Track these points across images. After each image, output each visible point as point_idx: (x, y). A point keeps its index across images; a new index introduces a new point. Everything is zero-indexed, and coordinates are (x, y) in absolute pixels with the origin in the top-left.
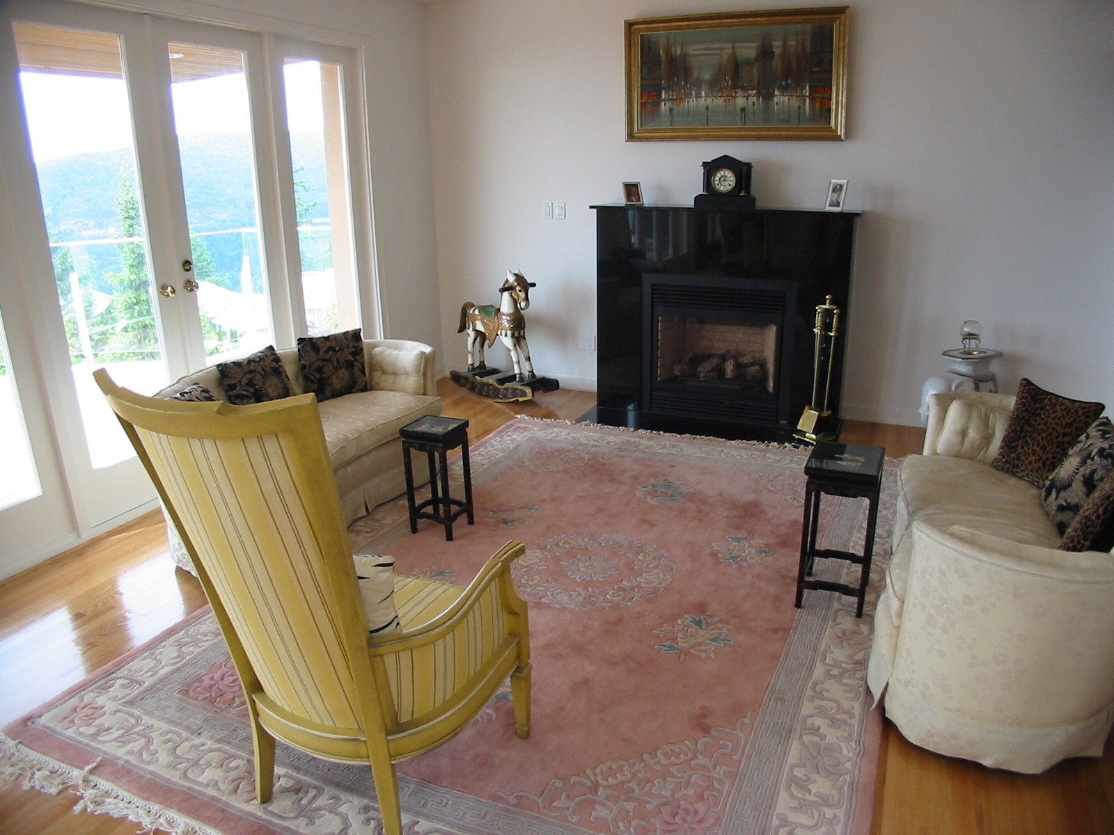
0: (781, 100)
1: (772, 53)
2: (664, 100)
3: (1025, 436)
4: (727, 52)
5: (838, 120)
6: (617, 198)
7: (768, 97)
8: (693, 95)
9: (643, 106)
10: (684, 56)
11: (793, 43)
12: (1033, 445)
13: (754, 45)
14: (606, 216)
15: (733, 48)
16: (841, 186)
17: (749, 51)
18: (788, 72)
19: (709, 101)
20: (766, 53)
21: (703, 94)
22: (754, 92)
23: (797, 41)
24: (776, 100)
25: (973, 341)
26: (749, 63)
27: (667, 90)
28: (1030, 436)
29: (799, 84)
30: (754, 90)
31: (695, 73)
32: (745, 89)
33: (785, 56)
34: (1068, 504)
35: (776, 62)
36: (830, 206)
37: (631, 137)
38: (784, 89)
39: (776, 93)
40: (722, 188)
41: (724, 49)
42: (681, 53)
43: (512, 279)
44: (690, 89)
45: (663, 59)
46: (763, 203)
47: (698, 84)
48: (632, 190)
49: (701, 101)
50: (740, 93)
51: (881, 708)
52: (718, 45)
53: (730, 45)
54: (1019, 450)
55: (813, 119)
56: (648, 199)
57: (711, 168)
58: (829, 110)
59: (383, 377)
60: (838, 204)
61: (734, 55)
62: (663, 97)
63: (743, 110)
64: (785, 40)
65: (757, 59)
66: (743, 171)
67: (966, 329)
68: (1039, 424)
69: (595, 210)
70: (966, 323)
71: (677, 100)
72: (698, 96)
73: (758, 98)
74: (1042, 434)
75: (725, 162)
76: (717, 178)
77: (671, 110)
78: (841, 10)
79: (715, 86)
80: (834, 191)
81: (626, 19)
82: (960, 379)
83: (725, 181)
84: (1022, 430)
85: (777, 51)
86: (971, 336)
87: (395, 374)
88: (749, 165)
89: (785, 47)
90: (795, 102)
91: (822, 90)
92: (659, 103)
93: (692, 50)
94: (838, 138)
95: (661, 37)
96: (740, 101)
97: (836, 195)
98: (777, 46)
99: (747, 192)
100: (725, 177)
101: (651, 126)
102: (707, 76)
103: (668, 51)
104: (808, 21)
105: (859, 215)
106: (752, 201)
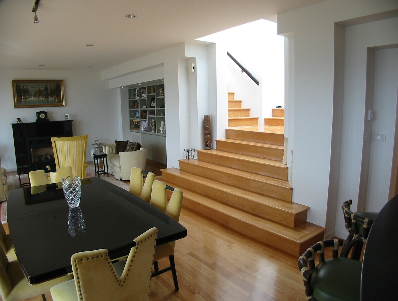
0: (50, 98)
1: (48, 89)
2: (23, 99)
3: (119, 147)
4: (37, 88)
5: (63, 102)
6: (16, 122)
8: (30, 97)
9: (18, 100)
10: (27, 89)
11: (52, 87)
13: (43, 87)
14: (14, 125)
15: (39, 87)
16: (67, 115)
17: (42, 88)
18: (51, 93)
19: (34, 99)
20: (46, 89)
21: (33, 97)
25: (97, 142)
26: (43, 91)
27: (24, 96)
29: (54, 95)
30: (44, 96)
31: (30, 93)
32: (42, 96)
33: (51, 89)
35: (49, 91)
36: (66, 119)
37: (15, 107)
38: (51, 96)
39: (49, 97)
40: (42, 118)
44: (29, 96)
46: (51, 120)
47: (31, 95)
48: (19, 119)
50: (41, 97)
51: (121, 180)
52: (35, 87)
53: (38, 87)
55: (58, 102)
56: (23, 121)
57: (38, 114)
58: (61, 100)
60: (67, 119)
61: (39, 89)
62: (23, 98)
63: (42, 101)
64: (50, 86)
66: (45, 113)
67: (95, 139)
69: (12, 125)
70: (95, 138)
71: (27, 99)
72: (31, 98)
73: (46, 98)
74: (122, 147)
75: (42, 112)
77: (25, 101)
78: (62, 81)
79: (35, 95)
80: (66, 116)
81: (12, 79)
82: (97, 148)
83: (43, 116)
88: (47, 112)
90: (54, 99)
91: (59, 96)
93: (29, 87)
94: (64, 106)
95: (21, 85)
96: (41, 99)
97: (66, 117)
98: (49, 87)
99: (47, 118)
100: (42, 115)
101: (19, 105)
102: (33, 93)
103: (23, 88)
104: (55, 83)
105: (73, 120)
106: (48, 120)
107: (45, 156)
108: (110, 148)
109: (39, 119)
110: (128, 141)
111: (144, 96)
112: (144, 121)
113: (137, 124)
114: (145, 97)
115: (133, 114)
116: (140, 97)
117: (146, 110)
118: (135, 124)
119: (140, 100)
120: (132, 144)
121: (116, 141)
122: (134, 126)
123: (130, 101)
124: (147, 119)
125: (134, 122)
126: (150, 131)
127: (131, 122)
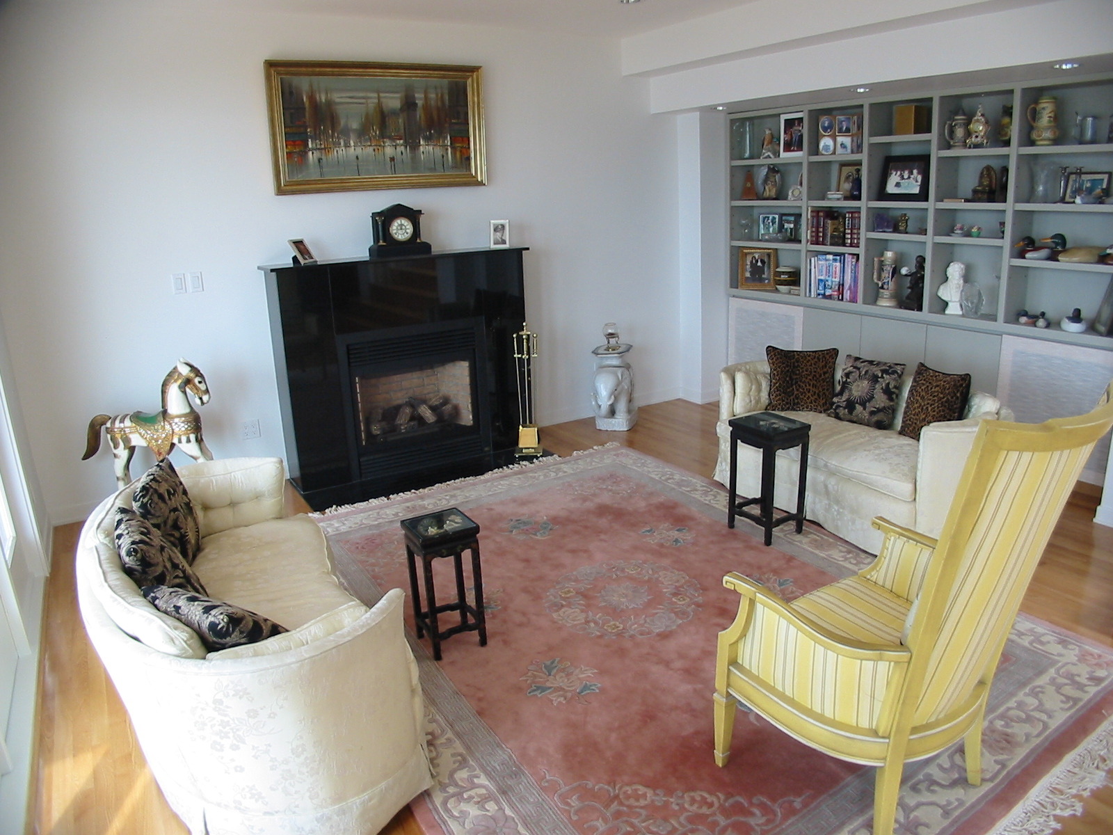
0: (427, 149)
1: (415, 105)
2: (312, 149)
3: (796, 383)
4: (372, 103)
5: (478, 166)
7: (414, 147)
8: (342, 144)
10: (329, 104)
11: (433, 96)
12: (806, 386)
13: (398, 95)
15: (379, 98)
16: (503, 226)
17: (393, 102)
18: (431, 124)
19: (359, 150)
20: (409, 104)
21: (352, 144)
22: (402, 141)
23: (437, 95)
24: (422, 149)
25: (615, 340)
26: (394, 113)
27: (314, 139)
28: (801, 381)
29: (441, 135)
30: (401, 139)
31: (343, 122)
32: (392, 139)
33: (426, 107)
34: (878, 409)
35: (420, 113)
36: (495, 244)
37: (280, 191)
38: (428, 139)
39: (422, 142)
40: (400, 237)
41: (371, 98)
42: (326, 100)
44: (339, 138)
45: (307, 104)
47: (346, 132)
48: (298, 244)
49: (350, 151)
50: (388, 142)
52: (361, 94)
53: (375, 95)
54: (796, 393)
55: (455, 167)
56: (320, 256)
57: (383, 220)
58: (468, 159)
61: (379, 105)
62: (310, 146)
63: (392, 159)
64: (426, 93)
65: (402, 110)
66: (413, 215)
67: (610, 330)
68: (803, 372)
71: (326, 149)
72: (347, 146)
73: (406, 147)
74: (809, 377)
75: (399, 211)
76: (395, 228)
77: (320, 160)
78: (473, 69)
79: (363, 133)
81: (267, 59)
83: (401, 230)
84: (791, 379)
85: (420, 103)
86: (611, 335)
87: (233, 504)
88: (420, 212)
89: (426, 98)
90: (438, 151)
91: (461, 139)
92: (306, 153)
93: (336, 97)
94: (481, 184)
95: (303, 84)
96: (389, 151)
98: (419, 98)
99: (420, 239)
100: (402, 225)
101: (300, 177)
102: (355, 125)
103: (312, 98)
104: (444, 77)
105: (528, 249)
106: (427, 247)
107: (408, 410)
109: (384, 244)
112: (831, 257)
113: (759, 264)
114: (834, 153)
116: (815, 150)
119: (811, 164)
120: (884, 371)
121: (771, 350)
122: (748, 275)
123: (733, 169)
124: (861, 251)
126: (873, 296)
127: (737, 255)
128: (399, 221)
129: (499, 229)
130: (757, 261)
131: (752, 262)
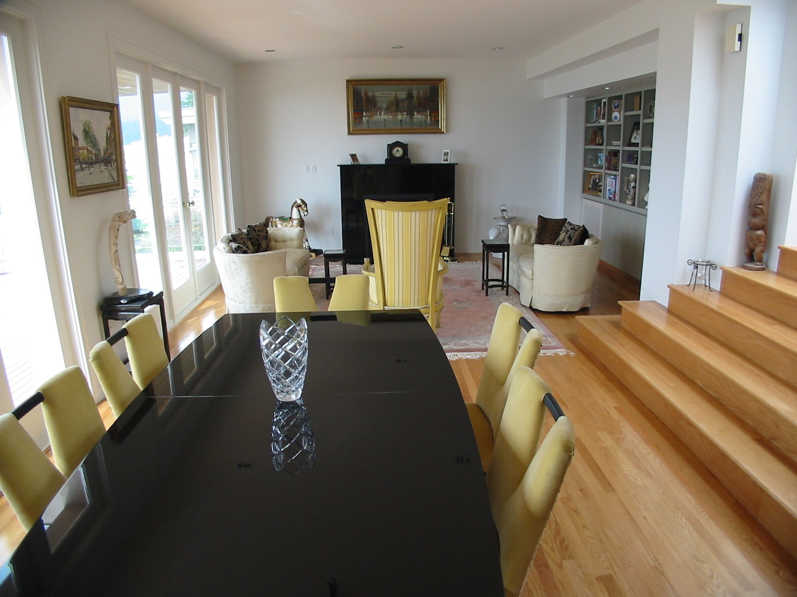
0: (417, 116)
1: (413, 97)
2: (365, 116)
3: (544, 233)
4: (393, 95)
5: (442, 125)
6: (349, 162)
7: (412, 115)
8: (378, 114)
9: (355, 118)
10: (374, 97)
11: (422, 92)
13: (405, 93)
14: (344, 169)
15: (396, 94)
16: (448, 153)
17: (402, 95)
18: (420, 104)
19: (386, 117)
20: (410, 96)
21: (383, 114)
22: (405, 113)
23: (423, 92)
24: (415, 116)
25: (505, 213)
26: (403, 100)
27: (366, 112)
29: (425, 110)
30: (405, 112)
31: (379, 104)
32: (401, 112)
33: (418, 97)
35: (415, 100)
36: (444, 161)
37: (349, 133)
38: (419, 112)
39: (415, 113)
40: (397, 155)
41: (391, 94)
42: (372, 95)
43: (299, 202)
44: (377, 112)
45: (364, 97)
46: (414, 161)
47: (380, 109)
48: (354, 157)
49: (382, 117)
50: (399, 113)
51: (531, 308)
52: (388, 92)
53: (394, 93)
55: (431, 124)
56: (361, 161)
57: (391, 147)
58: (438, 121)
59: (277, 243)
60: (447, 160)
61: (396, 97)
62: (364, 115)
63: (401, 121)
64: (418, 91)
65: (406, 99)
66: (404, 147)
67: (502, 208)
69: (339, 167)
70: (501, 205)
71: (371, 116)
72: (380, 115)
73: (407, 116)
74: (549, 231)
75: (398, 144)
76: (394, 151)
77: (368, 121)
78: (441, 80)
79: (388, 110)
80: (444, 155)
81: (347, 79)
82: (503, 227)
83: (398, 152)
85: (415, 96)
86: (504, 210)
87: (284, 241)
88: (407, 145)
89: (418, 94)
90: (423, 118)
91: (435, 112)
92: (362, 118)
93: (377, 94)
94: (443, 133)
95: (363, 88)
96: (399, 117)
97: (446, 157)
98: (415, 93)
99: (407, 156)
100: (398, 150)
101: (359, 128)
102: (384, 106)
103: (366, 94)
104: (426, 84)
105: (457, 164)
106: (409, 160)
108: (523, 231)
109: (391, 158)
110: (566, 219)
111: (618, 118)
112: (612, 177)
113: (597, 181)
114: (620, 120)
115: (590, 158)
116: (610, 119)
117: (619, 150)
118: (594, 181)
119: (608, 126)
120: (571, 229)
121: (540, 217)
122: (590, 186)
123: (587, 129)
124: (619, 173)
125: (593, 177)
126: (623, 200)
127: (587, 175)
128: (397, 149)
129: (446, 154)
130: (596, 179)
131: (594, 179)
